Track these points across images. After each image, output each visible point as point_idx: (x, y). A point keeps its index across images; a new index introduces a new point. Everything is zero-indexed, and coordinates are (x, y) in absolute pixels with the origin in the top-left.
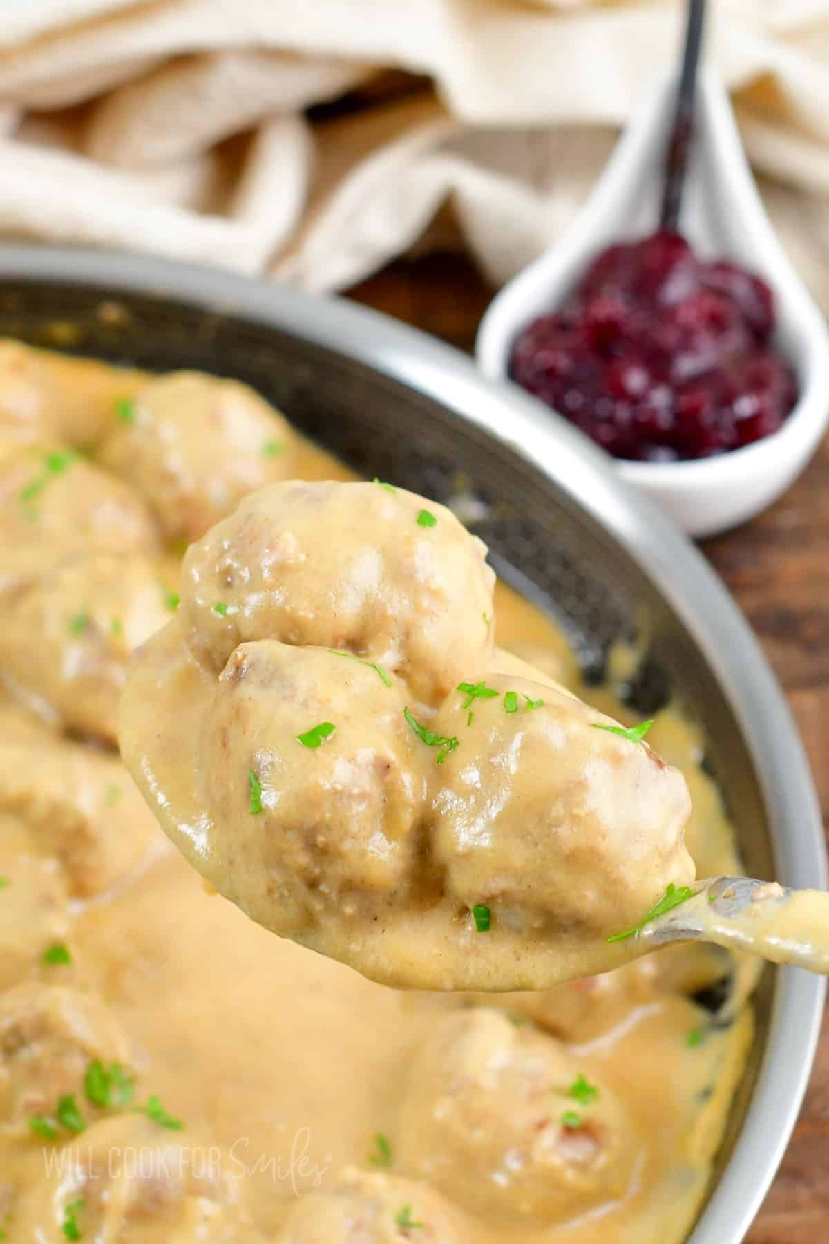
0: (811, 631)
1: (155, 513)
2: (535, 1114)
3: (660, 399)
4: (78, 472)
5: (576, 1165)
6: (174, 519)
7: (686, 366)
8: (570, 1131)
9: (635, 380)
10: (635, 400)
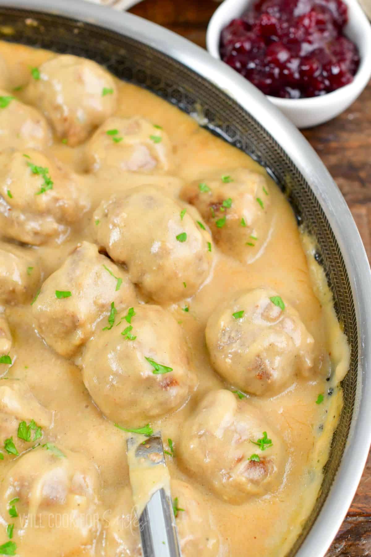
0: (363, 174)
1: (51, 124)
2: (238, 454)
3: (294, 65)
4: (14, 104)
5: (252, 481)
6: (60, 128)
7: (306, 48)
8: (253, 463)
9: (283, 56)
10: (282, 66)
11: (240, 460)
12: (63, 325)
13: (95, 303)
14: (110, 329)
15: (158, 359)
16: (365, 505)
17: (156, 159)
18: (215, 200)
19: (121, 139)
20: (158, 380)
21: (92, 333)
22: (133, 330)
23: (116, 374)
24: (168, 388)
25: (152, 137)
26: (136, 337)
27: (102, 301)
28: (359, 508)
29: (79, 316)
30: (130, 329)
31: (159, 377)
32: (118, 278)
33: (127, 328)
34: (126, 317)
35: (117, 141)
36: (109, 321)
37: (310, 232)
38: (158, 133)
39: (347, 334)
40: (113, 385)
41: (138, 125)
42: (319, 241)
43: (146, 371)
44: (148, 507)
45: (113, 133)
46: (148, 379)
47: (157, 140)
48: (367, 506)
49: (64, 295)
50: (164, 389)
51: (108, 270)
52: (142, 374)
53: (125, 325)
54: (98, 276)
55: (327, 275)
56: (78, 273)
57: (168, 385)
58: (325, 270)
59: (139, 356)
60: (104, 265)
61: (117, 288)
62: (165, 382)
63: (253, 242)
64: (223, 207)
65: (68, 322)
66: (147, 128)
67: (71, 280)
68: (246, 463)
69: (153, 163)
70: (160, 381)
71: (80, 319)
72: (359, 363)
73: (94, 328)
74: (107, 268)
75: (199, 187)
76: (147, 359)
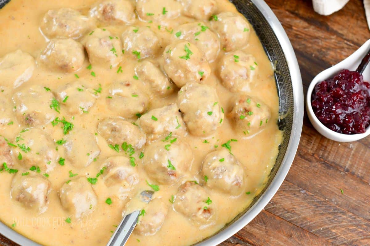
5: (205, 218)
8: (205, 211)
11: (200, 209)
12: (148, 130)
13: (164, 128)
14: (164, 141)
15: (172, 163)
16: (256, 242)
17: (248, 75)
18: (248, 108)
19: (238, 61)
20: (168, 170)
21: (157, 139)
22: (170, 147)
23: (154, 159)
24: (170, 176)
25: (251, 67)
26: (169, 150)
27: (167, 129)
28: (253, 242)
29: (155, 130)
30: (169, 146)
31: (169, 169)
32: (179, 124)
33: (169, 145)
34: (171, 141)
35: (236, 61)
36: (166, 138)
37: (284, 135)
38: (254, 66)
39: (268, 181)
40: (150, 163)
41: (248, 59)
42: (284, 141)
43: (165, 164)
44: (132, 215)
45: (237, 57)
46: (164, 168)
47: (252, 68)
48: (257, 243)
49: (154, 119)
50: (168, 175)
51: (177, 119)
52: (163, 164)
53: (169, 143)
54: (172, 119)
55: (278, 155)
56: (165, 113)
57: (171, 174)
58: (279, 153)
59: (166, 157)
60: (177, 116)
61: (177, 128)
62: (170, 173)
63: (246, 133)
64: (248, 113)
65: (150, 130)
66: (251, 62)
67: (160, 115)
68: (202, 210)
69: (246, 77)
70: (168, 171)
71: (155, 131)
72: (263, 195)
73: (158, 137)
74: (178, 118)
75: (248, 99)
76: (168, 160)
